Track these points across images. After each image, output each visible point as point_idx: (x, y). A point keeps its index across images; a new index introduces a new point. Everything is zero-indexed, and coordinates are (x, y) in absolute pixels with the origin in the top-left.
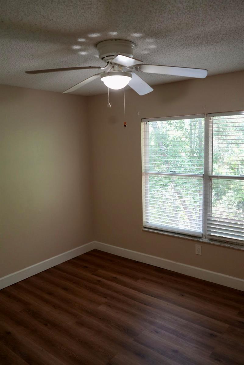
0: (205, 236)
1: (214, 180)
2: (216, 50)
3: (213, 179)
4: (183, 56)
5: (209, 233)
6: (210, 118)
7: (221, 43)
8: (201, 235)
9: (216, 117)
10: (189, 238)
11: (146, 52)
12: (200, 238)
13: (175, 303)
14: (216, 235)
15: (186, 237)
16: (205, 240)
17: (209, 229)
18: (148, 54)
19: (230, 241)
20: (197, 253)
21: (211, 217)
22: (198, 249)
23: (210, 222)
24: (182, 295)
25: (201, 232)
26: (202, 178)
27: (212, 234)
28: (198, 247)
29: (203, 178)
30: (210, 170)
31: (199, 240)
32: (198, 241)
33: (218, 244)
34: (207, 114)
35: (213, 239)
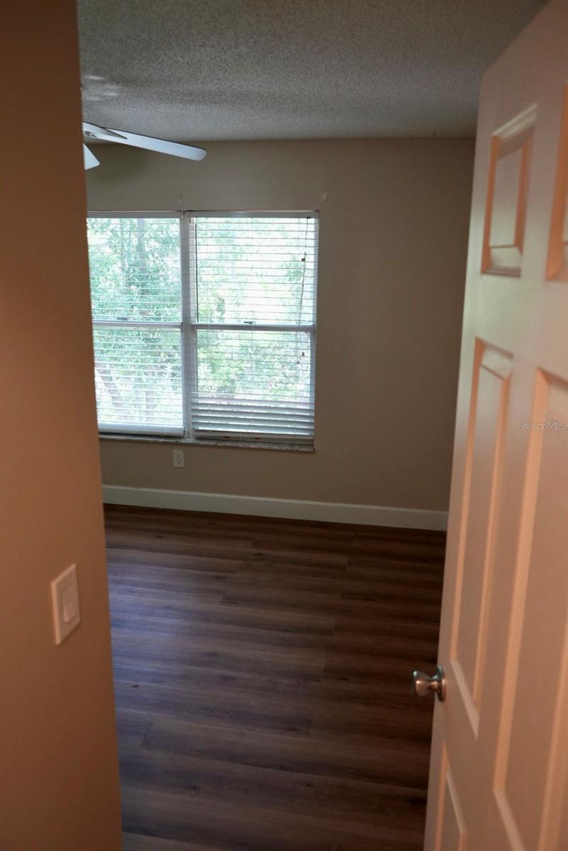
0: (188, 433)
1: (200, 332)
2: (211, 111)
3: (198, 330)
4: (157, 112)
5: (196, 427)
6: (190, 220)
7: (222, 105)
8: (181, 433)
9: (202, 218)
10: (161, 440)
11: (96, 99)
12: (180, 437)
13: (149, 549)
14: (207, 429)
15: (156, 439)
16: (190, 441)
17: (195, 420)
18: (99, 102)
19: (232, 437)
20: (175, 465)
21: (198, 397)
22: (178, 456)
23: (196, 407)
24: (160, 537)
25: (182, 427)
26: (179, 330)
27: (201, 428)
28: (178, 454)
29: (181, 328)
30: (193, 314)
31: (179, 440)
32: (177, 444)
33: (213, 443)
34: (184, 212)
35: (204, 437)
